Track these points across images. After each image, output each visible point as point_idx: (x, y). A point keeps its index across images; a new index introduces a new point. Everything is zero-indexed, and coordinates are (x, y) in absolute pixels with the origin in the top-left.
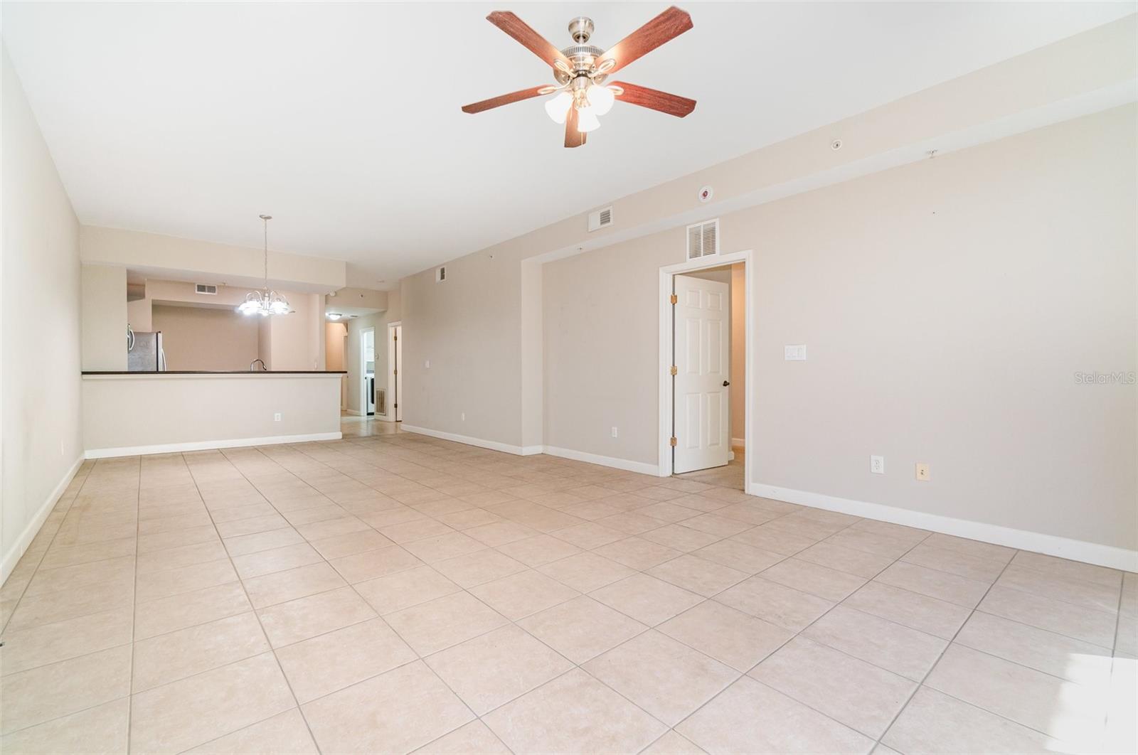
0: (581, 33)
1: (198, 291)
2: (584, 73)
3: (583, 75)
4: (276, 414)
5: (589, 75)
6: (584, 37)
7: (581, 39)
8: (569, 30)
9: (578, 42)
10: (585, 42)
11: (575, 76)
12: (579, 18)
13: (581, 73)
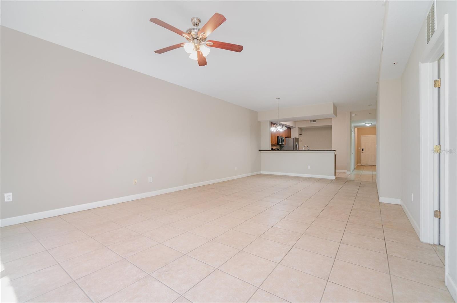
0: (196, 23)
1: (310, 122)
2: (196, 38)
3: (195, 39)
4: (308, 166)
5: (198, 39)
6: (197, 25)
7: (196, 25)
8: (191, 21)
9: (194, 26)
10: (197, 26)
11: (193, 39)
12: (195, 18)
13: (195, 38)
